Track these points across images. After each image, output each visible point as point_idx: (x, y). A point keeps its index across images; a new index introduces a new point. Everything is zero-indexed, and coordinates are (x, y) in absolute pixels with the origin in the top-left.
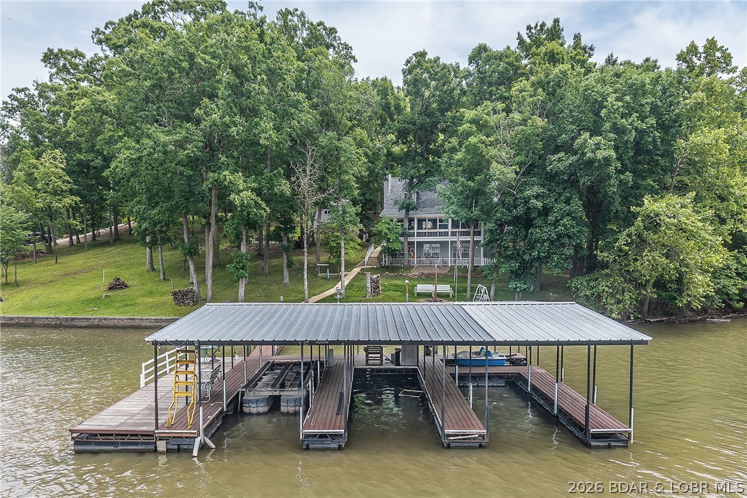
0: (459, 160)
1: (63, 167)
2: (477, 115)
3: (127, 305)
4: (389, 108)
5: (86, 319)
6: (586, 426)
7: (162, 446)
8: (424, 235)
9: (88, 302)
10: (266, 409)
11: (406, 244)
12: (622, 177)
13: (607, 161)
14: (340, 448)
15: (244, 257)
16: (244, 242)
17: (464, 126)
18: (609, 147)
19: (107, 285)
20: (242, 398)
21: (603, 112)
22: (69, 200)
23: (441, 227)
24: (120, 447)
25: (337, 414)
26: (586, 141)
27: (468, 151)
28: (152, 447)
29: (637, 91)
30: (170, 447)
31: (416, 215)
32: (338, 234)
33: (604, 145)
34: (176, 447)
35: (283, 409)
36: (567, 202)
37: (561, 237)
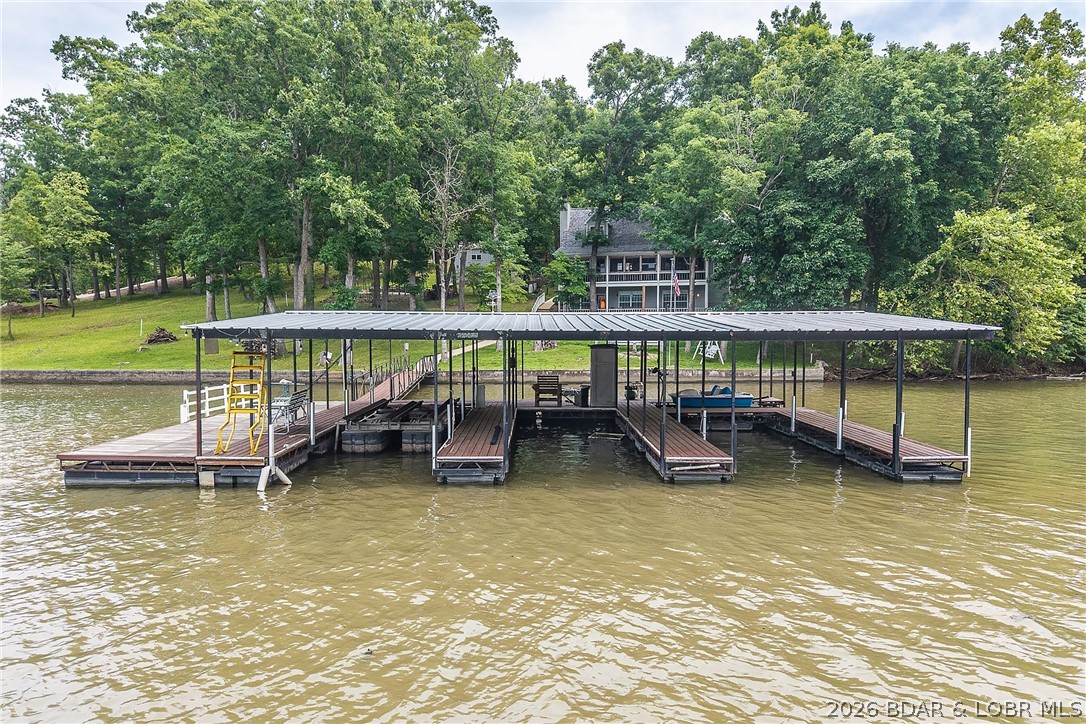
0: (674, 171)
1: (85, 194)
2: (702, 114)
3: (174, 359)
4: (568, 115)
5: (112, 373)
6: (894, 455)
7: (207, 478)
8: (621, 278)
9: (116, 356)
10: (378, 447)
11: (593, 291)
12: (922, 187)
13: (900, 165)
14: (496, 483)
15: (350, 294)
16: (350, 274)
17: (683, 127)
18: (903, 147)
19: (146, 338)
20: (340, 432)
21: (895, 101)
22: (90, 236)
23: (645, 268)
24: (140, 481)
25: (492, 444)
26: (867, 140)
27: (687, 159)
28: (192, 481)
29: (943, 77)
30: (221, 480)
31: (608, 253)
32: (492, 274)
33: (896, 144)
34: (230, 481)
35: (406, 447)
36: (840, 221)
37: (830, 266)
